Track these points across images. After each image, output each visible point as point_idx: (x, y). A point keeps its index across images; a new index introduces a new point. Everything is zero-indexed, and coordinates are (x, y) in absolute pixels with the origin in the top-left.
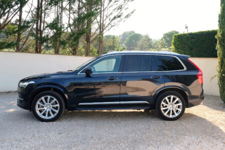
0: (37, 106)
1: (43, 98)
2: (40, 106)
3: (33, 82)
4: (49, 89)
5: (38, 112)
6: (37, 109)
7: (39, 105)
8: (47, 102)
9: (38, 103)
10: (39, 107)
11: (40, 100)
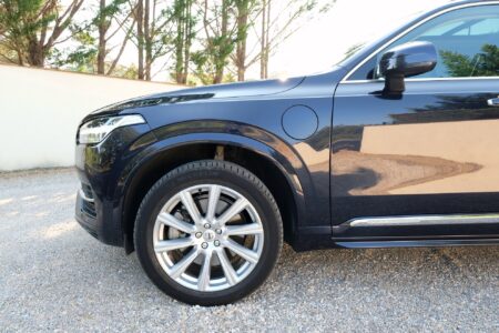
0: (158, 233)
1: (185, 196)
2: (173, 233)
3: (137, 119)
4: (208, 151)
5: (164, 261)
6: (161, 249)
7: (167, 228)
8: (203, 215)
9: (164, 217)
10: (166, 237)
11: (171, 203)
